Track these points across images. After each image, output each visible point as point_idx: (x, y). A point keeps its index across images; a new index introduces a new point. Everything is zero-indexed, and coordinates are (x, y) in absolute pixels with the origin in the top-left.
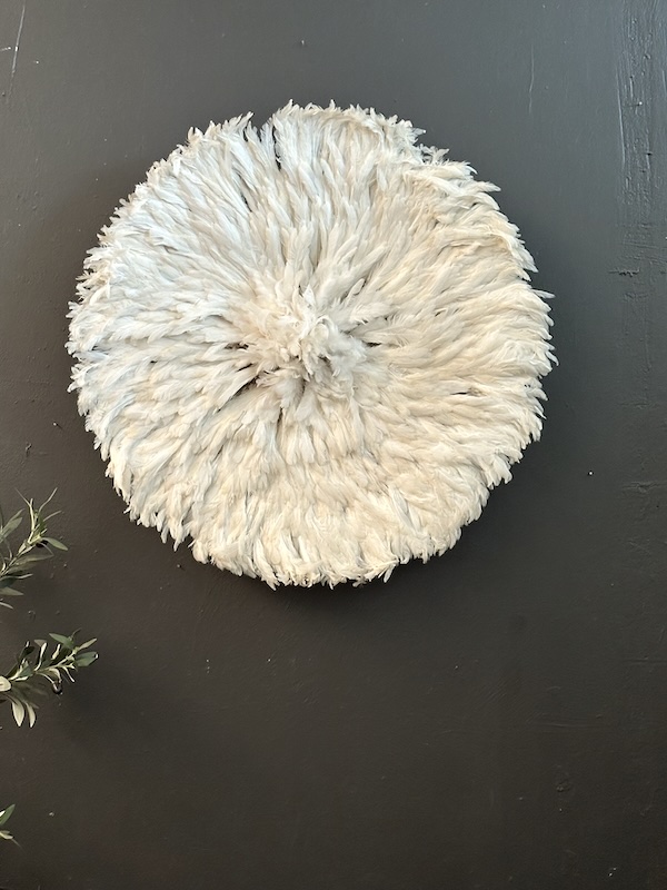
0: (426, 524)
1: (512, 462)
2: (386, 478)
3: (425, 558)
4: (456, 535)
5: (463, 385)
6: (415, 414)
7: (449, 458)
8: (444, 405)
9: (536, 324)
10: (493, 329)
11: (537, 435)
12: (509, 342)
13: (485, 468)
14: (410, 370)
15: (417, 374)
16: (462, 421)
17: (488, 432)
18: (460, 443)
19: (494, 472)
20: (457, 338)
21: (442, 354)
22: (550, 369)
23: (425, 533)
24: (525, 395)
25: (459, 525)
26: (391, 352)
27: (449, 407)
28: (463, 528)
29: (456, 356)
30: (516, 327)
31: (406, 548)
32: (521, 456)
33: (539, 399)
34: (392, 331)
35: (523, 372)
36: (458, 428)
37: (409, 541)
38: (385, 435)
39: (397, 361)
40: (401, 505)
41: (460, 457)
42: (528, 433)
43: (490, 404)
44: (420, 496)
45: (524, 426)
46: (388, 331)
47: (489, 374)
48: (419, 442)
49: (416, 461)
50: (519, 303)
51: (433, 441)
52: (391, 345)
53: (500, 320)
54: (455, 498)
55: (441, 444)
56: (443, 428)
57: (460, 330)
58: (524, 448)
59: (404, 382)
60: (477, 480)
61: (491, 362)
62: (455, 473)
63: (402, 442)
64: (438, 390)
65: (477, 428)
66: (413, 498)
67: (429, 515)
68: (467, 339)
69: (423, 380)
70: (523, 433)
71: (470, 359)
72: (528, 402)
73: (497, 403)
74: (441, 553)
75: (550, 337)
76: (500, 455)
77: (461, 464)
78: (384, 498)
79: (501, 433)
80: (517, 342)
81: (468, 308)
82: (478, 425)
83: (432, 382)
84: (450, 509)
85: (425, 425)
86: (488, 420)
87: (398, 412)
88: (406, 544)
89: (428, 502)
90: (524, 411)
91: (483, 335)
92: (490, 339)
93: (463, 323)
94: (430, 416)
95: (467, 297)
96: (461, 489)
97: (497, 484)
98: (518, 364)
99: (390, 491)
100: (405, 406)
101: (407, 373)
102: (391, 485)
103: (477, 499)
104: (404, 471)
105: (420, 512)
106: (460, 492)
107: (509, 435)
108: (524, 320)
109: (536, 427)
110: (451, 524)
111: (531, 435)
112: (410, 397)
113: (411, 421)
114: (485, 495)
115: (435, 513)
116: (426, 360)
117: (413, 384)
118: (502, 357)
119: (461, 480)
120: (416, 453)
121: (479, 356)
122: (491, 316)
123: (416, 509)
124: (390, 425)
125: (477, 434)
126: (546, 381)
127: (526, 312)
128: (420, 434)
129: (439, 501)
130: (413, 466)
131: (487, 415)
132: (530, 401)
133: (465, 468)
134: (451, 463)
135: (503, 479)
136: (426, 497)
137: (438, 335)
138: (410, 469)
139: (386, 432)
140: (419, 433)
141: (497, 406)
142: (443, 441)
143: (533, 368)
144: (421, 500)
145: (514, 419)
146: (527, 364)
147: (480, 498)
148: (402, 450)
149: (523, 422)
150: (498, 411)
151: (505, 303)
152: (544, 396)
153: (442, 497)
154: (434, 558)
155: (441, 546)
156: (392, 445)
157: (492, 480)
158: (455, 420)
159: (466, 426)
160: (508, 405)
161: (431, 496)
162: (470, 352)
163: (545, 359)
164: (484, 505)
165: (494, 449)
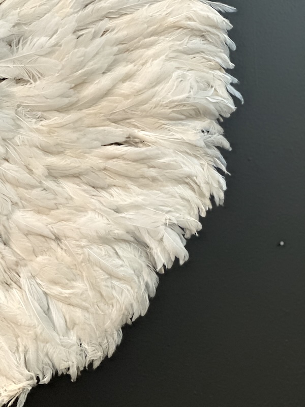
0: (74, 324)
1: (188, 236)
2: (17, 264)
3: (73, 373)
4: (116, 338)
5: (119, 132)
6: (54, 174)
7: (102, 233)
8: (93, 160)
9: (213, 48)
10: (155, 56)
11: (220, 197)
12: (179, 72)
13: (153, 244)
14: (45, 114)
15: (56, 119)
16: (119, 181)
17: (154, 196)
18: (117, 211)
19: (164, 249)
20: (108, 70)
21: (90, 90)
22: (234, 108)
23: (73, 338)
24: (203, 144)
25: (118, 325)
26: (19, 90)
27: (101, 163)
28: (126, 328)
29: (107, 93)
30: (186, 52)
31: (47, 360)
32: (200, 226)
33: (221, 149)
34: (20, 60)
35: (198, 113)
36: (113, 191)
37: (51, 351)
38: (14, 204)
39: (28, 102)
40: (39, 300)
41: (119, 232)
42: (208, 195)
43: (157, 157)
44: (64, 286)
45: (203, 185)
46: (14, 61)
47: (152, 116)
48: (61, 212)
49: (57, 239)
50: (190, 19)
51: (81, 209)
52: (19, 81)
53: (165, 43)
54: (113, 287)
55: (91, 214)
56: (94, 191)
57: (112, 58)
58: (203, 215)
59: (38, 131)
60: (142, 262)
61: (155, 100)
62: (111, 252)
63: (39, 212)
64: (84, 140)
65: (139, 190)
66: (56, 290)
67: (78, 314)
68: (122, 70)
69: (62, 126)
70: (201, 195)
71: (126, 97)
72: (206, 154)
73: (165, 155)
74: (96, 365)
75: (232, 65)
76: (172, 226)
77: (119, 240)
78: (15, 291)
79: (173, 196)
80: (190, 73)
81: (122, 27)
82: (142, 186)
83: (75, 129)
84: (106, 303)
85: (69, 188)
86: (154, 180)
87: (30, 171)
88: (47, 355)
89: (75, 294)
90: (202, 165)
91: (143, 65)
92: (152, 69)
93: (116, 49)
94: (75, 176)
95: (120, 13)
96: (121, 274)
97: (169, 266)
98: (191, 101)
99: (23, 281)
100: (40, 163)
101: (40, 119)
102: (24, 272)
103: (143, 287)
104: (42, 253)
105: (64, 308)
106: (119, 279)
107: (183, 198)
108: (197, 42)
109: (218, 186)
110: (108, 323)
111: (212, 198)
112: (47, 151)
113: (50, 184)
114: (152, 281)
115: (86, 309)
116: (66, 101)
117: (50, 132)
118: (169, 93)
119: (120, 262)
120: (57, 228)
121: (139, 92)
122: (152, 38)
123: (60, 304)
124: (21, 190)
125: (139, 199)
126: (228, 124)
127: (200, 31)
128: (63, 201)
129: (91, 293)
130: (53, 245)
131: (153, 172)
132: (209, 151)
133: (124, 246)
134: (106, 240)
135: (177, 260)
136: (72, 287)
137: (82, 65)
138: (50, 249)
139: (16, 199)
140: (61, 200)
141: (165, 160)
142: (94, 210)
143: (212, 107)
144: (66, 292)
145: (189, 176)
146: (204, 102)
147: (147, 286)
148: (39, 224)
149: (200, 180)
150: (167, 166)
151: (171, 20)
152: (227, 145)
153: (95, 287)
154: (87, 372)
155: (96, 355)
156: (25, 218)
157: (162, 260)
158: (109, 180)
159: (123, 187)
160: (180, 158)
161: (80, 286)
162: (126, 88)
163: (226, 95)
164: (153, 295)
165: (163, 218)
